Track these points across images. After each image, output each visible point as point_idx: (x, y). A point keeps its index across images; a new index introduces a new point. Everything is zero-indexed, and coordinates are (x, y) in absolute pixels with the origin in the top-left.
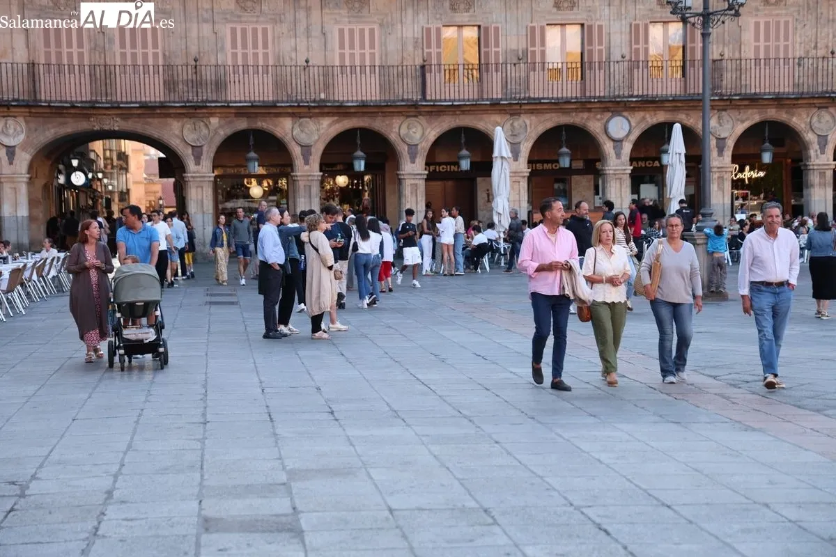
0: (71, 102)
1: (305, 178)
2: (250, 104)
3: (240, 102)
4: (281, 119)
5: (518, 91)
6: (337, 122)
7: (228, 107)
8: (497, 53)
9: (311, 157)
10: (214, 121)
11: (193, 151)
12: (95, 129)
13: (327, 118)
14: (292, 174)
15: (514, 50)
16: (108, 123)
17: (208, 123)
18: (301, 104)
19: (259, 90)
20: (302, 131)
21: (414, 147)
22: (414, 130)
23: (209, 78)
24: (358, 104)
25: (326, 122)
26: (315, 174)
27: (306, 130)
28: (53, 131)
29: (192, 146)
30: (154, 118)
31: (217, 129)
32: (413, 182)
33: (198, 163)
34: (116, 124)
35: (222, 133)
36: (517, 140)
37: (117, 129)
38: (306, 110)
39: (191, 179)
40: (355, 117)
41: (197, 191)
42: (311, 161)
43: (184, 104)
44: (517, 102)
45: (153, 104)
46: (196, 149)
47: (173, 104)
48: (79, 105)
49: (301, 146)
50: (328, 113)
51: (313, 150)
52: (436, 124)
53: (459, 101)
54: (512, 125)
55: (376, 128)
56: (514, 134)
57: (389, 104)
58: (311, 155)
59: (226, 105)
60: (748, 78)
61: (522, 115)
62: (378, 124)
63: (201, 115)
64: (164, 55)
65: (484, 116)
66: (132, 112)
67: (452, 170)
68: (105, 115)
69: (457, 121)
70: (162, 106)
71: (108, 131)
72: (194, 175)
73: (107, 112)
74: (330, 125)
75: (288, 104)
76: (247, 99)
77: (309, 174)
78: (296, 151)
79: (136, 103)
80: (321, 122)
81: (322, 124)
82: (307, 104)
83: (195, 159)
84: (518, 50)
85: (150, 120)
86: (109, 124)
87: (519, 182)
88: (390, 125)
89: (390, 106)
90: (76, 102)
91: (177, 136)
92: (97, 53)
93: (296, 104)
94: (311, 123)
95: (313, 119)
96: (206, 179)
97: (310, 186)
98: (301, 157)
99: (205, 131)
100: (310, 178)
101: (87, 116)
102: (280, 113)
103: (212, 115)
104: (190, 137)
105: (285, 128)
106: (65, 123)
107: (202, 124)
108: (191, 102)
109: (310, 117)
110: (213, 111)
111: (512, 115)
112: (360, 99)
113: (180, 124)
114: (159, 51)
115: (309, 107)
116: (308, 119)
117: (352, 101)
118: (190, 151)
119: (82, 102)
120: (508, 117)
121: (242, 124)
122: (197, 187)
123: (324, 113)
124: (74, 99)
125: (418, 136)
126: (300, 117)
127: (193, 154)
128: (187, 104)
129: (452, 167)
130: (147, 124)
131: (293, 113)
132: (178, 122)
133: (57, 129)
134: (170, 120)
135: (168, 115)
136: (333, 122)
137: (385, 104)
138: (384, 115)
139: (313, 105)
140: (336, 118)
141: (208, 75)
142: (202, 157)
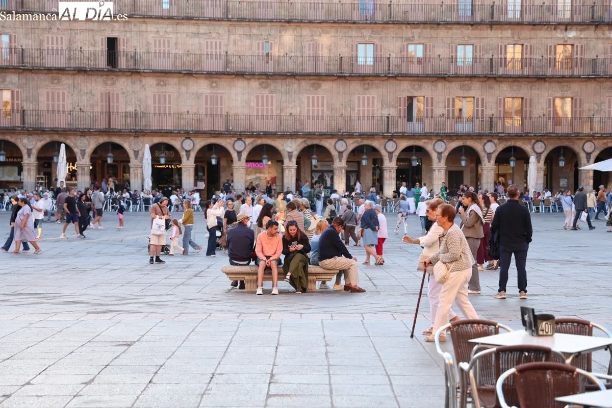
60: (44, 120)
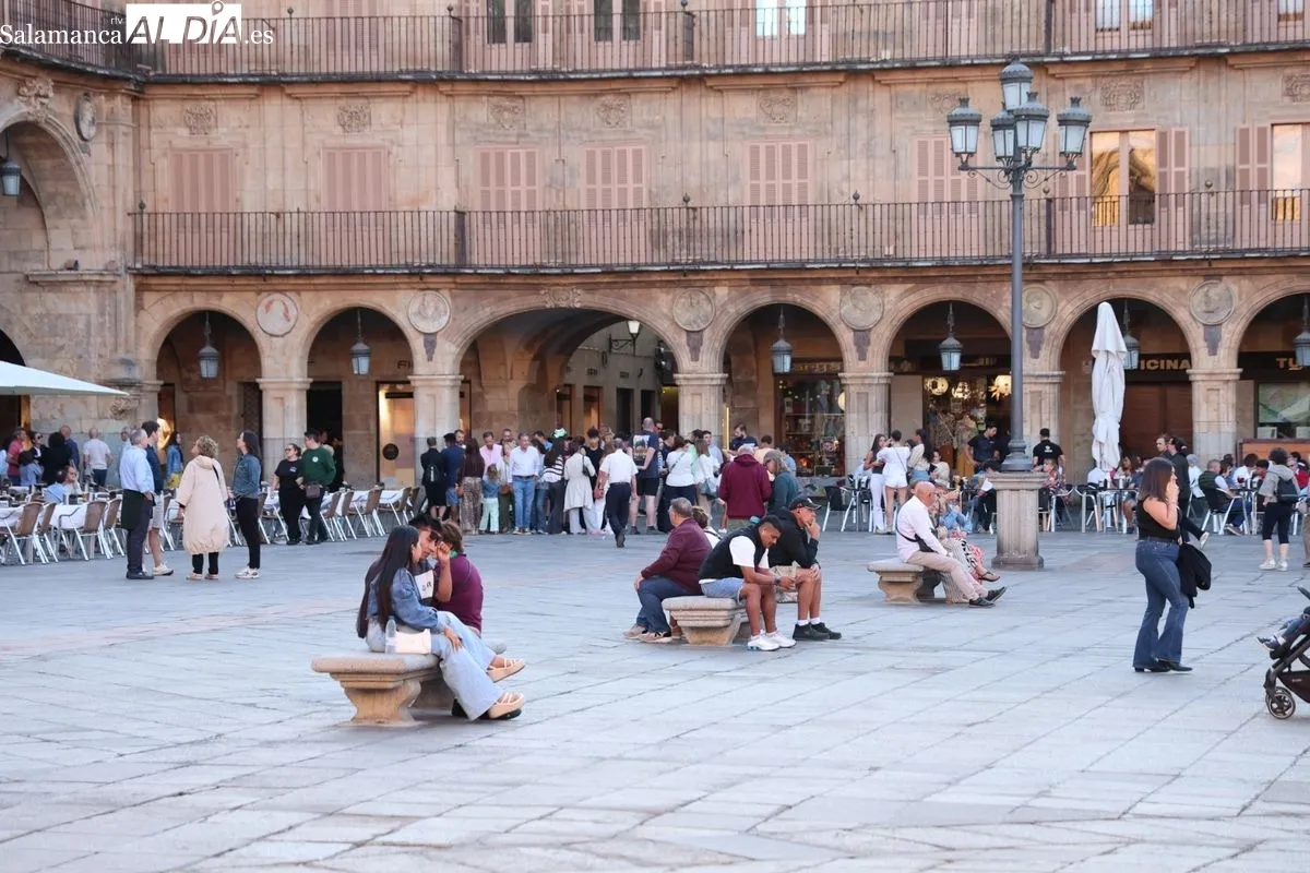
0: (506, 267)
1: (859, 381)
2: (765, 266)
3: (751, 263)
4: (824, 288)
5: (1212, 237)
6: (912, 291)
7: (732, 270)
8: (1180, 176)
9: (870, 348)
10: (722, 292)
11: (688, 340)
12: (548, 306)
13: (896, 286)
14: (840, 374)
15: (1212, 169)
16: (564, 298)
17: (710, 296)
18: (844, 265)
19: (793, 243)
20: (855, 306)
21: (1036, 332)
22: (1036, 304)
23: (711, 225)
24: (934, 263)
25: (894, 292)
26: (875, 374)
27: (861, 305)
28: (488, 310)
29: (687, 331)
30: (632, 288)
31: (726, 305)
32: (1035, 388)
33: (695, 358)
34: (577, 300)
35: (732, 310)
36: (1214, 320)
37: (578, 305)
38: (852, 274)
39: (683, 382)
40: (940, 283)
41: (693, 400)
42: (869, 355)
43: (666, 268)
44: (1202, 257)
45: (622, 269)
46: (693, 336)
47: (650, 268)
48: (517, 271)
49: (855, 331)
50: (896, 278)
51: (873, 336)
52: (1076, 293)
53: (1103, 256)
54: (1206, 295)
55: (975, 300)
56: (1211, 309)
57: (985, 262)
58: (869, 344)
59: (729, 267)
61: (1225, 278)
62: (978, 295)
63: (698, 284)
64: (650, 192)
65: (1159, 279)
66: (598, 280)
67: (1168, 367)
68: (558, 285)
69: (1111, 288)
70: (635, 271)
71: (565, 308)
72: (689, 376)
73: (563, 281)
74: (901, 297)
75: (823, 266)
76: (762, 257)
77: (864, 374)
78: (846, 338)
79: (597, 266)
80: (887, 292)
81: (888, 295)
82: (853, 265)
83: (691, 352)
84: (1219, 169)
85: (626, 292)
86: (568, 298)
87: (1218, 390)
88: (998, 297)
89: (987, 265)
90: (513, 267)
91: (665, 316)
92: (554, 191)
93: (836, 265)
94: (870, 294)
95: (873, 287)
96: (706, 382)
97: (867, 394)
98: (854, 348)
99: (708, 308)
100: (867, 381)
101: (536, 288)
102: (820, 279)
103: (716, 282)
104: (685, 317)
105: (830, 303)
106: (507, 298)
107: (703, 296)
108: (677, 264)
109: (869, 285)
110: (716, 277)
111: (1207, 277)
112: (937, 254)
113: (670, 297)
114: (644, 186)
115: (858, 270)
116: (865, 288)
117: (926, 259)
118: (684, 338)
119: (521, 267)
120: (1200, 281)
121: (764, 297)
122: (693, 394)
123: (887, 277)
124: (510, 262)
125: (1044, 313)
126: (854, 285)
127: (689, 345)
128: (672, 268)
129: (1169, 362)
130: (622, 297)
131: (839, 278)
132: (668, 293)
133: (494, 309)
134: (655, 292)
135: (651, 285)
136: (907, 291)
137: (979, 263)
138: (985, 279)
139: (861, 265)
140: (909, 286)
141: (713, 221)
142: (702, 349)
